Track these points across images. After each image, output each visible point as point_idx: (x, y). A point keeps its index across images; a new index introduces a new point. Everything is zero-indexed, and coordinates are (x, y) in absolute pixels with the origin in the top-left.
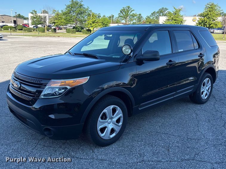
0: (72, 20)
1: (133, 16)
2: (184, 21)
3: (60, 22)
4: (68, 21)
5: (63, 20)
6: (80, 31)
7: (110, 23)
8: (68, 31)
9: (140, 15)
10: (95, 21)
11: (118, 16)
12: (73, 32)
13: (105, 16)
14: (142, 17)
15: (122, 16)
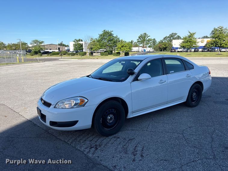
0: (104, 46)
1: (149, 40)
2: (197, 42)
3: (96, 48)
4: (101, 47)
5: (98, 46)
6: (110, 54)
7: (132, 47)
8: (102, 54)
9: (154, 39)
10: (124, 45)
11: (137, 41)
12: (106, 55)
13: (126, 42)
14: (156, 41)
15: (140, 41)
